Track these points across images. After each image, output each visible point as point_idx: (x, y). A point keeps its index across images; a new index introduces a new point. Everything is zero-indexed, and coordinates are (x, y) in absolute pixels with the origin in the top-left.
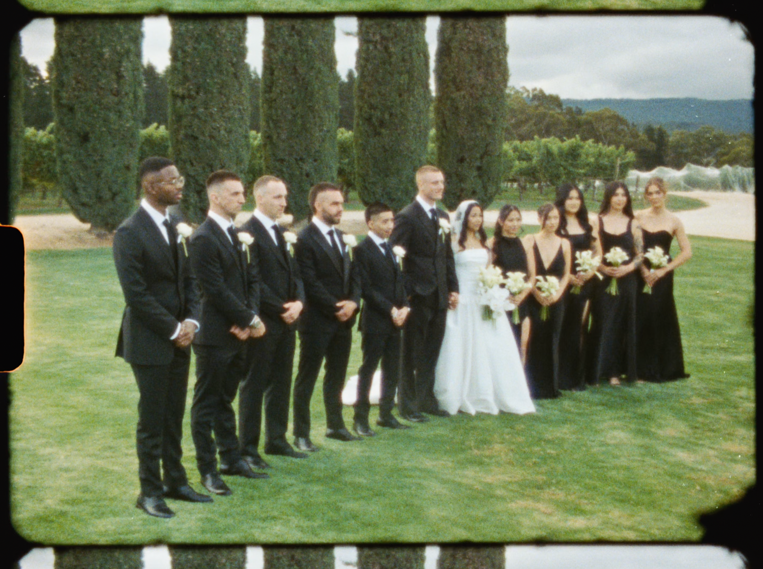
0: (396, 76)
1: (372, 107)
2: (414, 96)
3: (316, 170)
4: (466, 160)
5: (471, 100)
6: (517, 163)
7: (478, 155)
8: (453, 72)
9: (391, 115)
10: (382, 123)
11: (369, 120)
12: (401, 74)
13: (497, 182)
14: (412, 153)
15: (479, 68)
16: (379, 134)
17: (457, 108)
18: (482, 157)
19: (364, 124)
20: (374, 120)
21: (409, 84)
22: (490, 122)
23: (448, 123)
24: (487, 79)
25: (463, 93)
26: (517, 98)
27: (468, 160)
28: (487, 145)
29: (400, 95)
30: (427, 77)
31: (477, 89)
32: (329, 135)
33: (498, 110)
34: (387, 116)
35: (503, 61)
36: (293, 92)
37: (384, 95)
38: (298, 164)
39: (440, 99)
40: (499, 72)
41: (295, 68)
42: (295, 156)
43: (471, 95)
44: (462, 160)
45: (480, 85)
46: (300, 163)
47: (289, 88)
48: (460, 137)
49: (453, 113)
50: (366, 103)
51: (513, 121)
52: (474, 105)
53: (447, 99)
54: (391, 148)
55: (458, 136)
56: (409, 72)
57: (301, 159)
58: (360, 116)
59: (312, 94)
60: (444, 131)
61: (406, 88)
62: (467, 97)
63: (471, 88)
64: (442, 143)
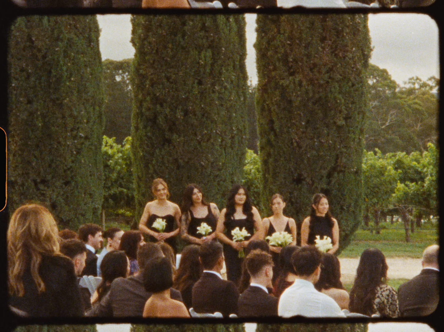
0: (194, 53)
1: (156, 100)
2: (221, 85)
3: (66, 199)
4: (304, 179)
5: (310, 87)
6: (400, 186)
7: (324, 172)
8: (284, 46)
9: (186, 113)
10: (173, 127)
11: (153, 120)
12: (200, 49)
13: (353, 212)
14: (219, 170)
15: (323, 39)
16: (169, 141)
17: (290, 102)
18: (330, 175)
19: (145, 127)
20: (160, 120)
21: (212, 65)
22: (341, 122)
23: (277, 126)
24: (336, 55)
25: (298, 77)
26: (424, 94)
27: (308, 180)
28: (337, 157)
29: (200, 83)
30: (243, 55)
31: (320, 72)
32: (87, 143)
33: (353, 103)
34: (179, 115)
35: (361, 28)
36: (28, 77)
37: (175, 82)
38: (38, 189)
39: (263, 88)
40: (354, 44)
41: (30, 39)
42: (32, 176)
43: (311, 81)
44: (299, 180)
45: (325, 65)
46: (41, 187)
47: (22, 70)
48: (295, 144)
49: (284, 109)
50: (149, 94)
51: (418, 128)
52: (317, 96)
53: (276, 88)
54: (188, 162)
55: (292, 144)
56: (214, 47)
57: (44, 182)
58: (140, 115)
59: (59, 80)
60: (272, 137)
61: (208, 70)
62: (304, 83)
63: (311, 70)
64: (269, 155)
